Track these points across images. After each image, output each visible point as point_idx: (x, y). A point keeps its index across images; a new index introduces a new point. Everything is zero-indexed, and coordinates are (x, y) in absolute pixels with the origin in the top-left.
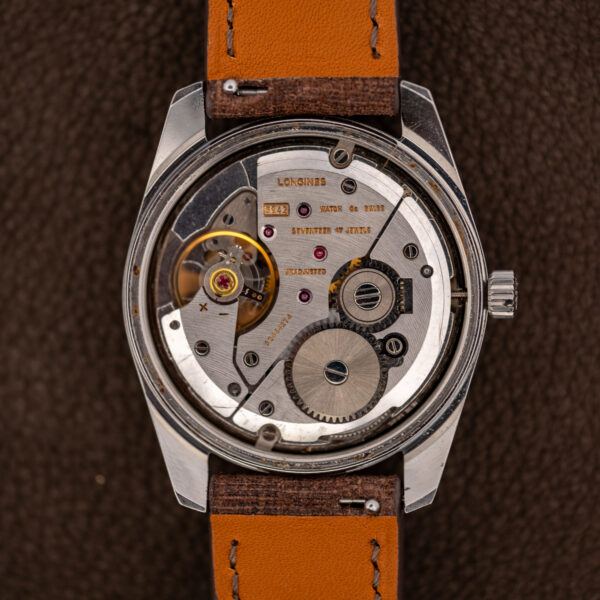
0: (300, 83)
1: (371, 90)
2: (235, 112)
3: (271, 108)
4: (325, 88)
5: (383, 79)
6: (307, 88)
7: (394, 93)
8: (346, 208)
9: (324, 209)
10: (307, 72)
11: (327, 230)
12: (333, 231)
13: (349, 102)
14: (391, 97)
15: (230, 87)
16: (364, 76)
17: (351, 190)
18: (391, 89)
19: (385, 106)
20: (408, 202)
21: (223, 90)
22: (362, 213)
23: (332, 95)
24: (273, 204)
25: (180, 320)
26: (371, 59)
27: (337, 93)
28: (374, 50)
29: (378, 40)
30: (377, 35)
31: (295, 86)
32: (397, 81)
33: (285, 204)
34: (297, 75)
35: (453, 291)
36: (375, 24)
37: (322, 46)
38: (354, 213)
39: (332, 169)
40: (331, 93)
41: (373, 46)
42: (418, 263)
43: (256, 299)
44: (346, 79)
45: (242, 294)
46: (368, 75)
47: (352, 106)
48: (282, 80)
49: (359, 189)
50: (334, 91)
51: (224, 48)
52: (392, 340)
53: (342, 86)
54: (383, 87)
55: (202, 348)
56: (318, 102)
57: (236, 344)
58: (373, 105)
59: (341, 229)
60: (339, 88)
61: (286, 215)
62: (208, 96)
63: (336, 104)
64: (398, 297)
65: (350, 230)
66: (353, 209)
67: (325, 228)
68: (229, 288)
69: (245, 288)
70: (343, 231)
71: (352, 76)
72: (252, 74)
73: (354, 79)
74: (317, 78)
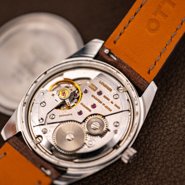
0: (125, 64)
4: (130, 71)
5: (145, 81)
6: (125, 67)
7: (145, 87)
8: (110, 101)
9: (105, 97)
12: (102, 103)
15: (107, 51)
16: (142, 76)
18: (145, 85)
22: (113, 105)
24: (94, 86)
27: (131, 75)
28: (149, 71)
30: (153, 67)
31: (123, 64)
32: (149, 84)
33: (97, 88)
34: (126, 62)
36: (155, 64)
37: (138, 59)
38: (111, 104)
41: (150, 69)
44: (137, 73)
46: (143, 77)
48: (121, 60)
49: (118, 99)
50: (131, 74)
51: (114, 40)
53: (134, 74)
54: (144, 83)
59: (104, 105)
60: (133, 74)
61: (94, 91)
65: (106, 107)
66: (112, 102)
67: (101, 101)
71: (139, 73)
72: (115, 52)
73: (138, 75)
74: (130, 67)
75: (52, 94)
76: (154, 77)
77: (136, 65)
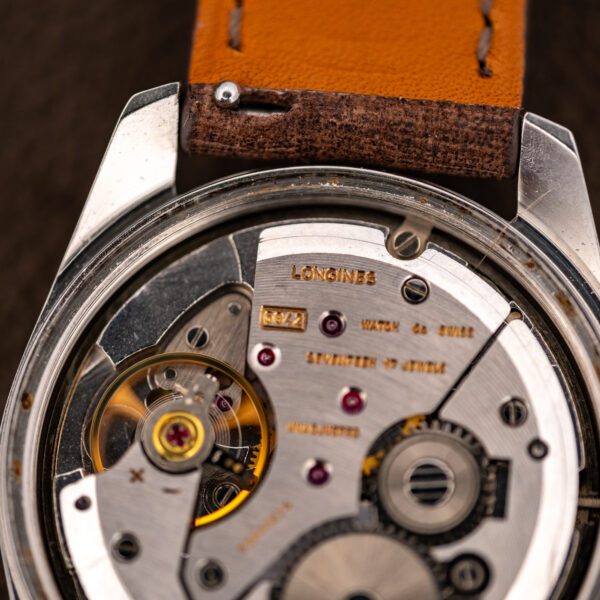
0: (348, 102)
1: (471, 124)
2: (231, 140)
3: (294, 141)
4: (392, 114)
5: (494, 109)
6: (359, 111)
7: (510, 134)
8: (406, 326)
9: (369, 325)
10: (364, 87)
11: (368, 361)
12: (379, 364)
13: (430, 141)
14: (504, 141)
15: (228, 95)
16: (463, 102)
17: (419, 297)
18: (506, 127)
19: (492, 155)
20: (516, 329)
21: (214, 100)
22: (433, 337)
23: (403, 126)
24: (280, 309)
25: (92, 496)
26: (476, 77)
27: (410, 125)
28: (482, 64)
29: (491, 48)
30: (491, 40)
32: (517, 115)
33: (301, 310)
35: (581, 496)
36: (488, 23)
38: (421, 336)
39: (389, 259)
40: (401, 122)
41: (481, 57)
42: (523, 435)
43: (230, 469)
44: (430, 102)
45: (209, 460)
46: (469, 101)
47: (435, 150)
48: (318, 94)
49: (432, 297)
50: (408, 120)
51: (223, 36)
52: (465, 565)
53: (422, 113)
54: (492, 121)
55: (126, 550)
56: (377, 137)
57: (186, 548)
58: (472, 152)
59: (394, 361)
60: (416, 117)
61: (299, 330)
62: (186, 107)
63: (408, 142)
64: (483, 493)
65: (410, 366)
66: (419, 329)
67: (366, 358)
68: (186, 447)
69: (215, 449)
70: (399, 367)
71: (441, 99)
72: (267, 80)
73: (443, 104)
74: (378, 98)
75: (131, 476)
76: (521, 75)
77: (403, 79)
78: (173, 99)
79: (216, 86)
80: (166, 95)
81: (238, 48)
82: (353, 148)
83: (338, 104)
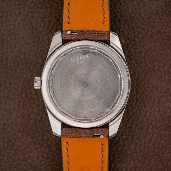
1: (68, 135)
2: (101, 130)
3: (92, 131)
4: (79, 136)
5: (65, 137)
6: (83, 136)
15: (102, 137)
19: (65, 131)
21: (104, 136)
27: (76, 134)
40: (78, 134)
46: (69, 138)
47: (73, 131)
48: (90, 138)
51: (104, 145)
58: (68, 131)
63: (76, 132)
73: (72, 137)
74: (81, 138)
78: (109, 136)
79: (104, 138)
80: (110, 136)
81: (102, 144)
82: (84, 130)
83: (87, 137)
